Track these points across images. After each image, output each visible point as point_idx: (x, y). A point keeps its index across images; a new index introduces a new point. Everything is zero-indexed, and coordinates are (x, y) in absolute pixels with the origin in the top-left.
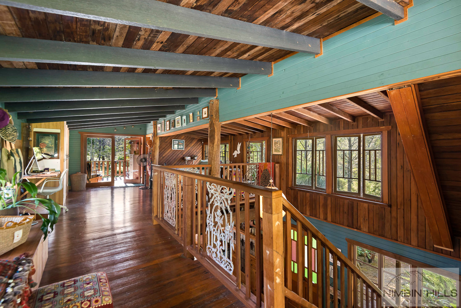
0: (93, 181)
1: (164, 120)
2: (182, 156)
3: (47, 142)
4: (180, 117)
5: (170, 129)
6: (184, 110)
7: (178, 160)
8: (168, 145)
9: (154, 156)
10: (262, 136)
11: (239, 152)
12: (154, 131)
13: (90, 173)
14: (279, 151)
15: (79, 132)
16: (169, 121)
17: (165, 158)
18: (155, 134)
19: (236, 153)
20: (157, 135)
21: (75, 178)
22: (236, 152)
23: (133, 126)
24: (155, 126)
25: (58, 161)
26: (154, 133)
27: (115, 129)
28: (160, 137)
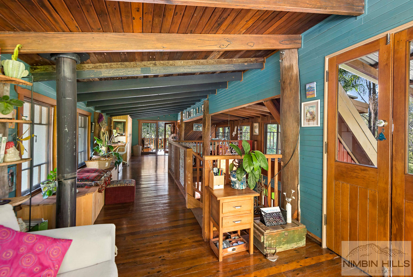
0: (145, 151)
1: (186, 111)
2: (200, 135)
3: (119, 127)
4: (193, 110)
5: (188, 118)
6: (195, 105)
7: (198, 138)
8: (191, 128)
9: (181, 135)
10: (249, 122)
12: (181, 118)
13: (144, 146)
15: (138, 120)
16: (188, 112)
17: (189, 136)
18: (182, 120)
19: (234, 134)
20: (183, 121)
21: (135, 149)
22: (234, 132)
23: (169, 115)
24: (182, 114)
25: (125, 137)
27: (158, 117)
28: (185, 122)
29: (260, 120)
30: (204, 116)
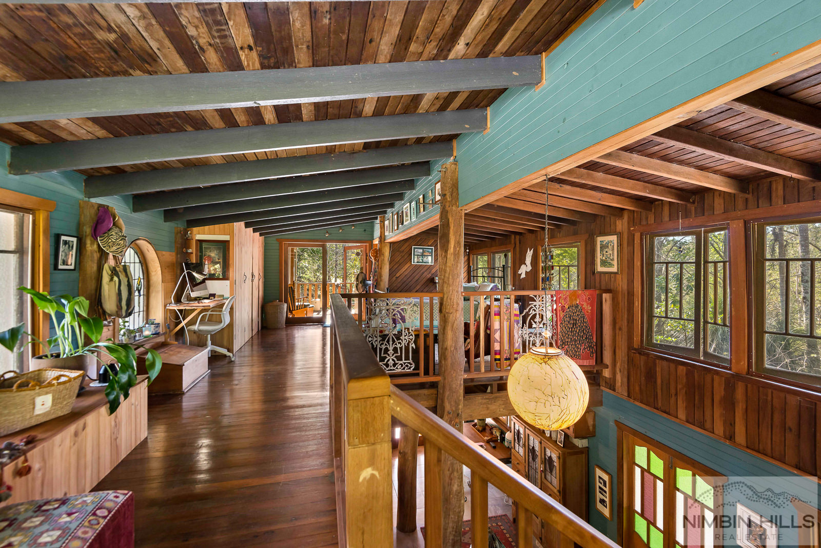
0: (298, 314)
1: (392, 213)
2: (429, 276)
3: (213, 255)
4: (408, 204)
5: (398, 229)
6: (414, 192)
7: (423, 282)
8: (406, 257)
9: (381, 276)
10: (575, 233)
11: (529, 268)
12: (381, 232)
13: (294, 303)
14: (611, 265)
15: (277, 240)
16: (398, 214)
17: (399, 280)
18: (382, 238)
19: (524, 270)
20: (385, 240)
21: (269, 309)
22: (523, 267)
23: (353, 225)
24: (382, 222)
26: (381, 236)
27: (327, 232)
28: (391, 243)
29: (621, 224)
30: (444, 214)
